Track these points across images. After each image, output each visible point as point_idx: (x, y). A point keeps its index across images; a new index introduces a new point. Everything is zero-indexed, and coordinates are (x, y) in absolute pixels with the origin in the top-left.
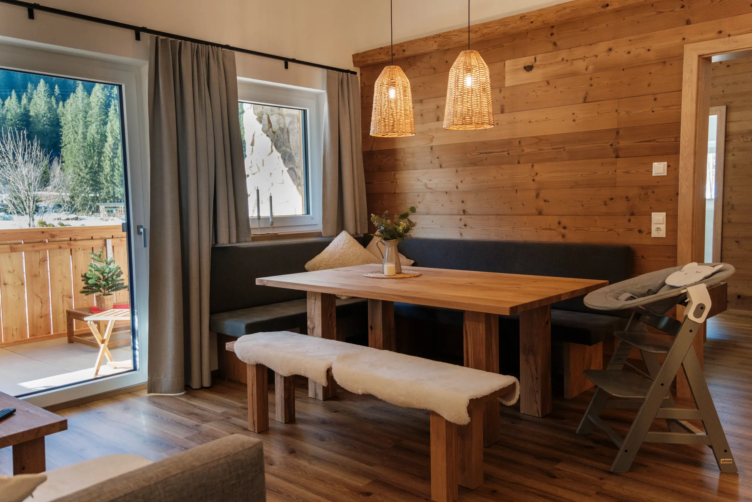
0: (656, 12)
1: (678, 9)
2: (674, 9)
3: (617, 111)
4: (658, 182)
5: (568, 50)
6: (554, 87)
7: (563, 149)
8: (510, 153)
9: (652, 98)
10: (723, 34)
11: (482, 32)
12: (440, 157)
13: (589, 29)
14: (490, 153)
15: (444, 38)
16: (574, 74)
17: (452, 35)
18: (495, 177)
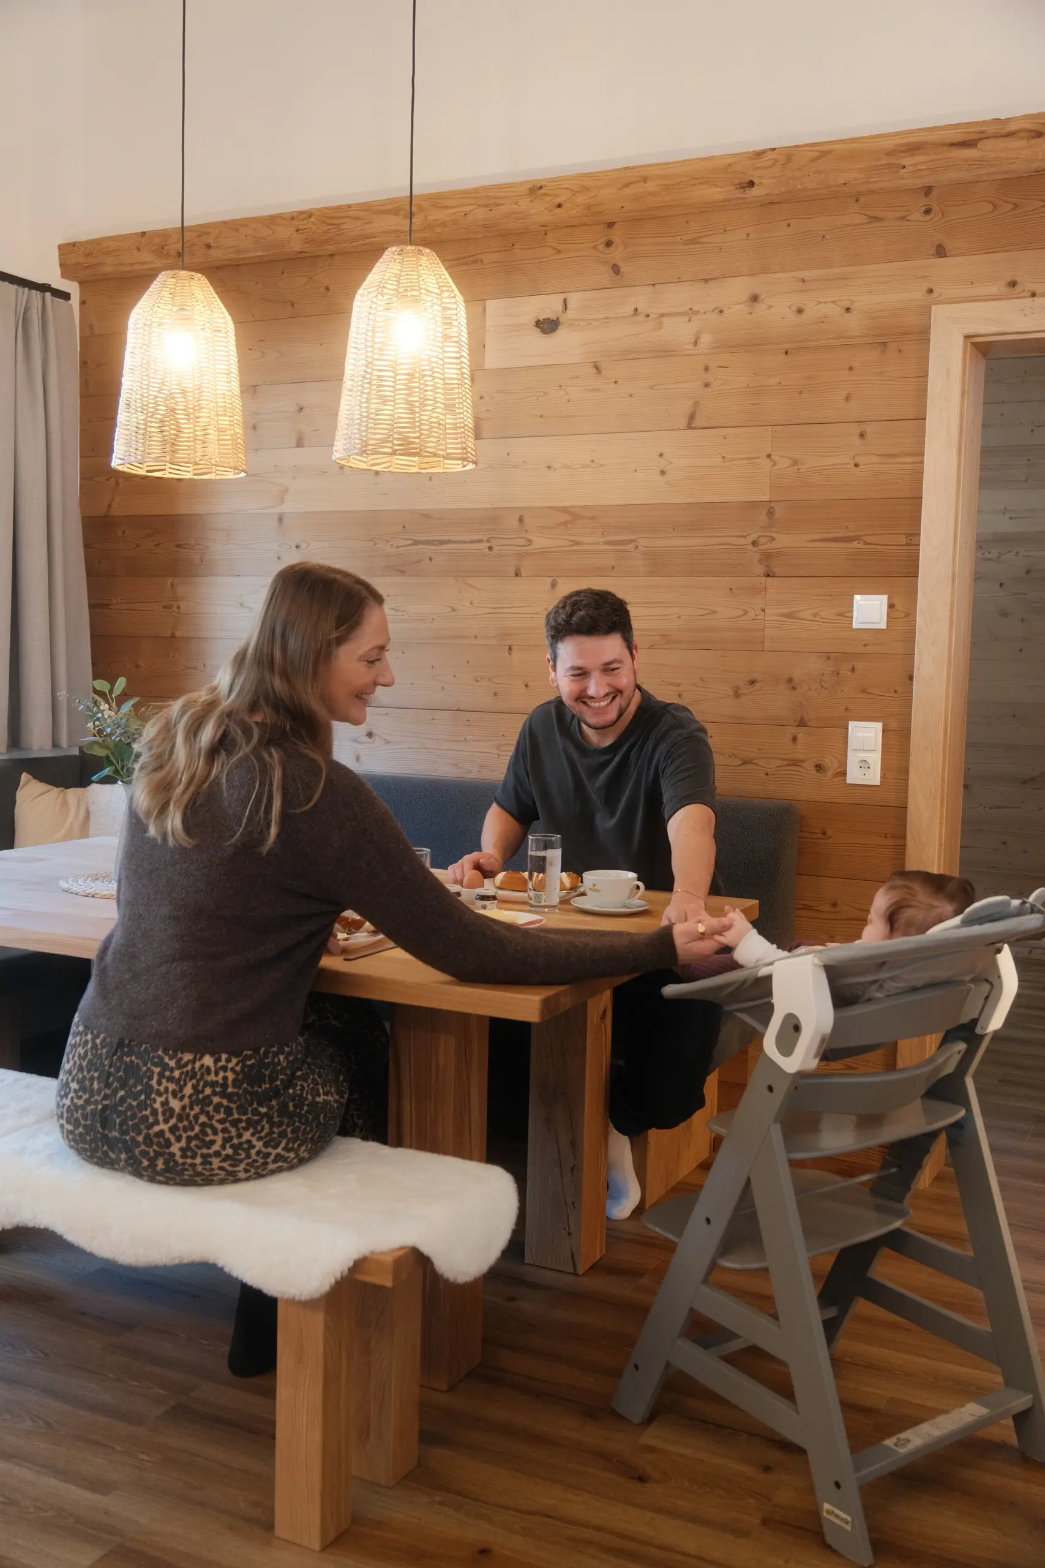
0: (865, 217)
1: (917, 215)
2: (907, 213)
3: (769, 456)
4: (865, 645)
5: (650, 288)
6: (613, 380)
7: (633, 545)
8: (495, 548)
9: (855, 429)
10: (1018, 289)
11: (426, 217)
12: (303, 545)
13: (704, 240)
14: (442, 542)
15: (324, 222)
16: (664, 352)
17: (345, 217)
18: (454, 610)
